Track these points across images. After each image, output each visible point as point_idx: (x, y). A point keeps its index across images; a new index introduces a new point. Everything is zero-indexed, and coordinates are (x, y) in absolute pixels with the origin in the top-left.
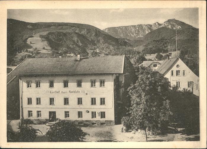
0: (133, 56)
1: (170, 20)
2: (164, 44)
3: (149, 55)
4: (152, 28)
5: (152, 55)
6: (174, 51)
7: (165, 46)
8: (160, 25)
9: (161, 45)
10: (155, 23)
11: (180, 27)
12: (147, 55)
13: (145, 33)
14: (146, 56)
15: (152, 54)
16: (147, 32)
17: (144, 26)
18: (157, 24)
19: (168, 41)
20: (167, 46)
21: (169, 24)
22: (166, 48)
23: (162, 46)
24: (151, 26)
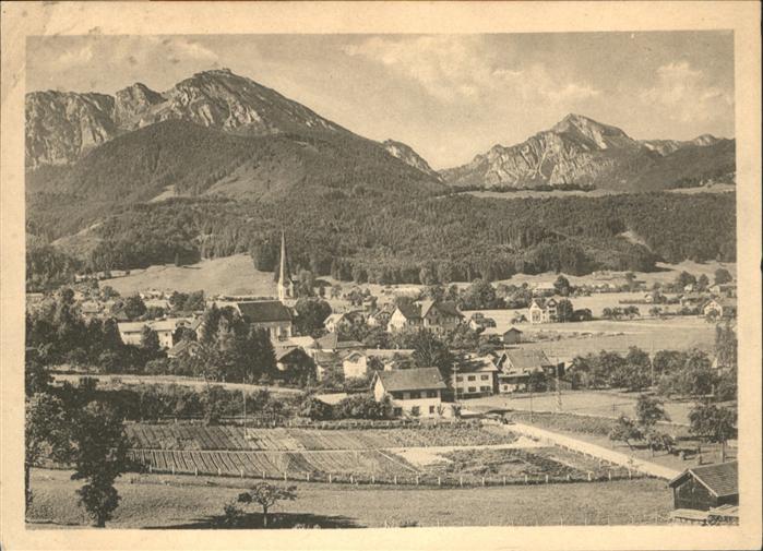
0: (53, 280)
1: (204, 73)
2: (180, 225)
3: (123, 273)
4: (113, 116)
5: (132, 272)
6: (224, 256)
7: (184, 233)
8: (153, 98)
9: (171, 228)
10: (130, 90)
11: (258, 119)
12: (114, 273)
13: (76, 143)
14: (110, 277)
15: (133, 269)
16: (88, 140)
17: (70, 102)
18: (137, 91)
19: (199, 210)
20: (196, 233)
21: (203, 98)
22: (192, 241)
23: (173, 232)
24: (107, 101)
